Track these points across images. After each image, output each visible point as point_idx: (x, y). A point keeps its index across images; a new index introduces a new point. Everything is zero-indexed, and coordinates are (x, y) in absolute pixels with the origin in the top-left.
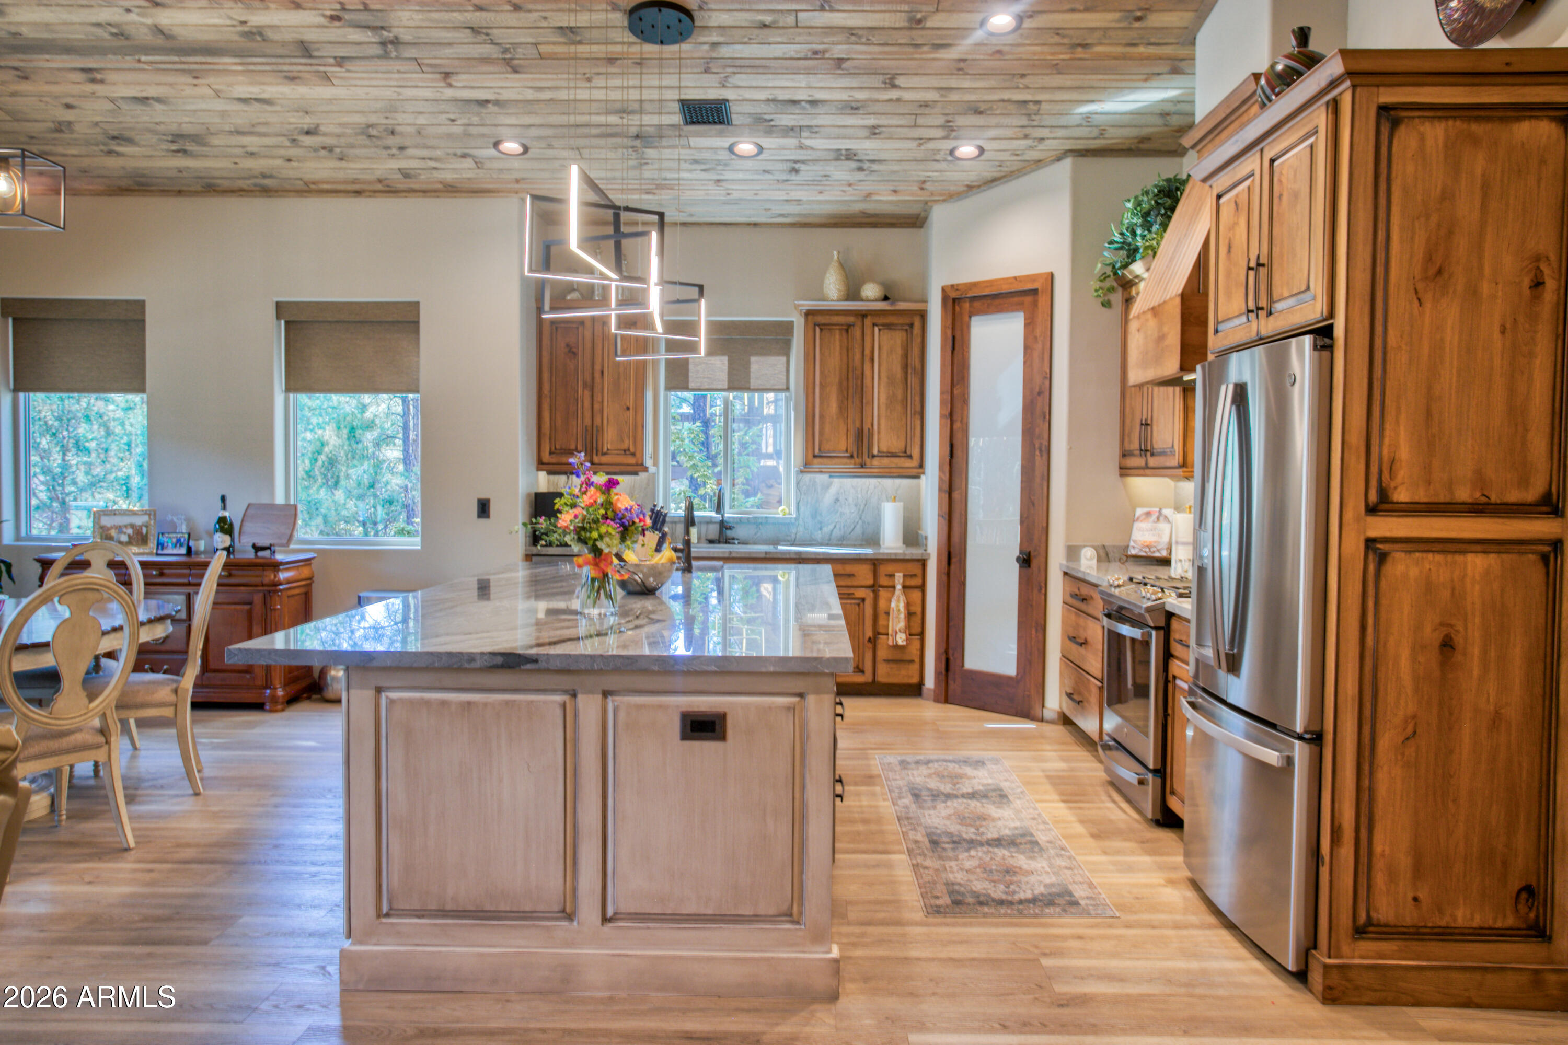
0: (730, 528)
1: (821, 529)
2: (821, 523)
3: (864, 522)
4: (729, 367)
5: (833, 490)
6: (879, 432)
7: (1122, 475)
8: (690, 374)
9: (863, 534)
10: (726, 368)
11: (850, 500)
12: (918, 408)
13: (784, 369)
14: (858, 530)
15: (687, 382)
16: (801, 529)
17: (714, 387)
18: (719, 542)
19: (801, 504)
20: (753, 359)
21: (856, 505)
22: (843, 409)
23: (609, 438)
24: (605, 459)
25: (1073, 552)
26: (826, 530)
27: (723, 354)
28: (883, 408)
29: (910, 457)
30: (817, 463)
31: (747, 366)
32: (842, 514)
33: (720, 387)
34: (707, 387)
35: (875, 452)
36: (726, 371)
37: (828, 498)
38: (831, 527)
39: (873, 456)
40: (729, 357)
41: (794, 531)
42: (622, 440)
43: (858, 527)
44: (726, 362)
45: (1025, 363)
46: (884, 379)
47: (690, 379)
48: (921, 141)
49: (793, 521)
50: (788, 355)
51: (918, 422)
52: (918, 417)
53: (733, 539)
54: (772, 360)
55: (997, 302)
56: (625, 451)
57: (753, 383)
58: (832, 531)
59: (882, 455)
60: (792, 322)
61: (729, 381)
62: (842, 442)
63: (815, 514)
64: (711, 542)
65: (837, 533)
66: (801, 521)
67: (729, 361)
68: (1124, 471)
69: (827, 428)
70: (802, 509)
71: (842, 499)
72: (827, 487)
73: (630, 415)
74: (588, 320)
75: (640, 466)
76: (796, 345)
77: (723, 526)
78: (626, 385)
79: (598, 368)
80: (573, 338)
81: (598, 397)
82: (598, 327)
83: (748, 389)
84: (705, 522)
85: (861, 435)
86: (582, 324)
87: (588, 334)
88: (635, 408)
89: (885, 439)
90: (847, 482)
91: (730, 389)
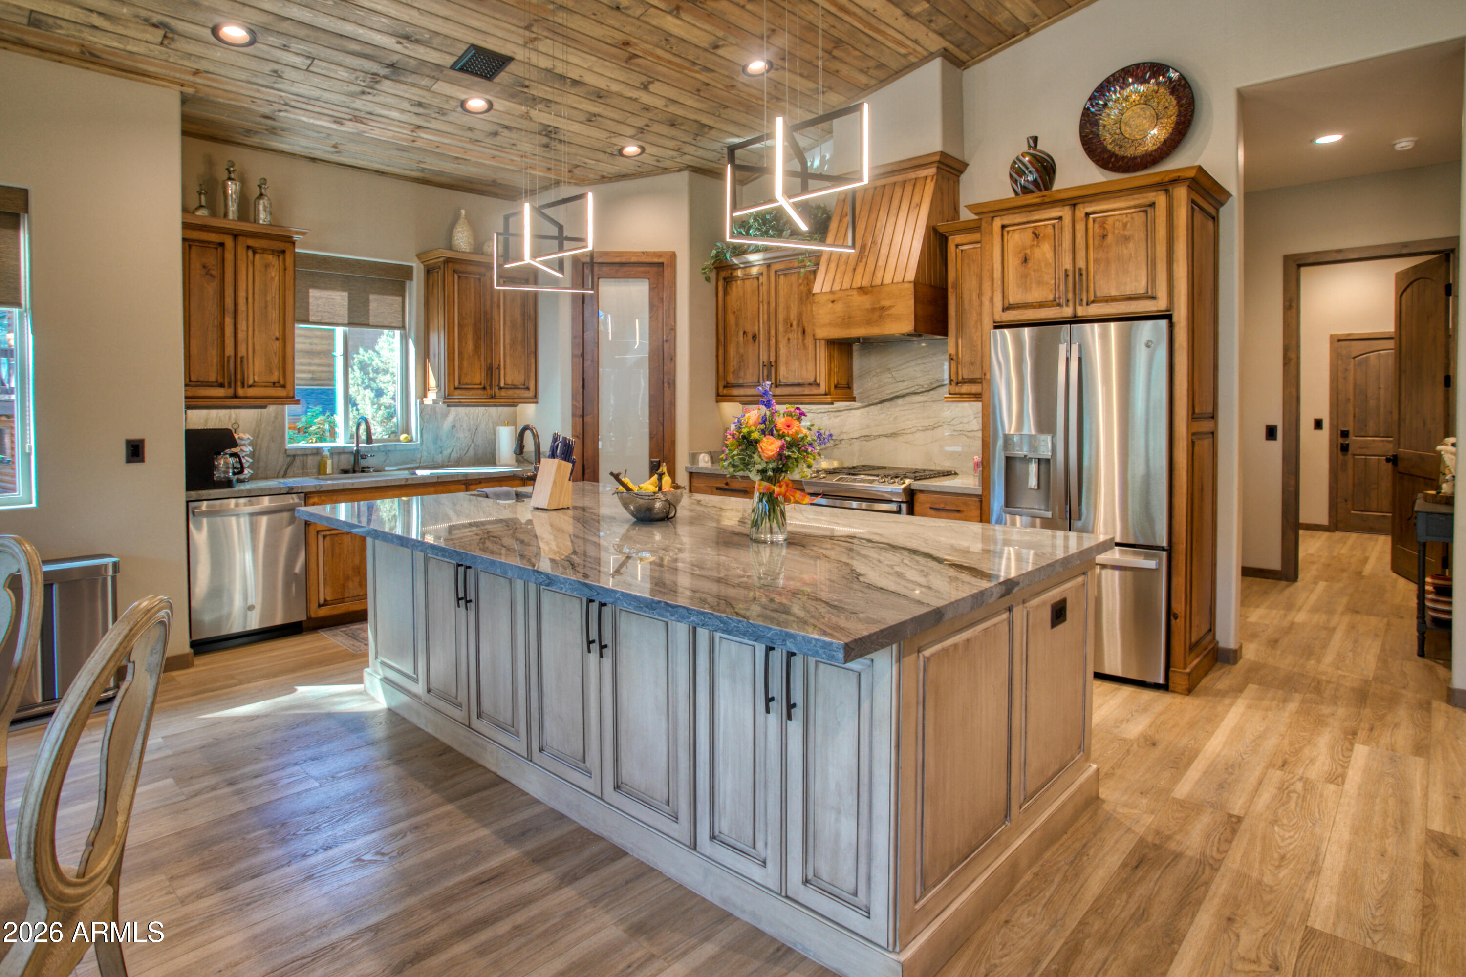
0: (364, 457)
1: (441, 453)
2: (441, 447)
3: (475, 445)
4: (349, 303)
5: (451, 417)
6: (505, 368)
7: (717, 401)
8: (311, 307)
9: (475, 454)
10: (346, 303)
11: (464, 425)
12: (533, 348)
13: (400, 309)
14: (471, 452)
15: (308, 315)
16: (425, 454)
17: (335, 321)
18: (354, 472)
19: (424, 431)
20: (372, 297)
21: (469, 431)
22: (477, 347)
23: (256, 370)
24: (251, 392)
25: (694, 458)
26: (446, 453)
27: (344, 291)
28: (508, 348)
29: (528, 389)
30: (455, 396)
31: (367, 302)
32: (458, 438)
33: (340, 321)
34: (328, 321)
35: (502, 385)
36: (347, 307)
37: (447, 424)
38: (449, 451)
39: (501, 388)
40: (349, 294)
41: (419, 456)
42: (271, 372)
43: (471, 449)
44: (346, 299)
45: (651, 317)
46: (508, 324)
47: (311, 313)
48: (613, 135)
49: (419, 447)
50: (402, 297)
51: (533, 360)
52: (533, 356)
53: (368, 468)
54: (389, 299)
55: (625, 269)
56: (274, 383)
57: (372, 319)
58: (450, 454)
59: (508, 387)
60: (411, 268)
61: (350, 317)
62: (478, 377)
63: (436, 439)
64: (345, 472)
65: (454, 455)
66: (424, 448)
67: (349, 297)
68: (720, 397)
69: (465, 364)
70: (425, 436)
71: (458, 426)
72: (446, 415)
73: (277, 345)
74: (229, 241)
75: (291, 399)
76: (415, 288)
77: (358, 455)
78: (274, 314)
79: (242, 294)
80: (211, 259)
81: (242, 326)
82: (241, 251)
83: (368, 325)
84: (337, 452)
85: (491, 371)
86: (222, 245)
87: (229, 256)
88: (285, 339)
89: (510, 375)
90: (462, 410)
91: (350, 324)
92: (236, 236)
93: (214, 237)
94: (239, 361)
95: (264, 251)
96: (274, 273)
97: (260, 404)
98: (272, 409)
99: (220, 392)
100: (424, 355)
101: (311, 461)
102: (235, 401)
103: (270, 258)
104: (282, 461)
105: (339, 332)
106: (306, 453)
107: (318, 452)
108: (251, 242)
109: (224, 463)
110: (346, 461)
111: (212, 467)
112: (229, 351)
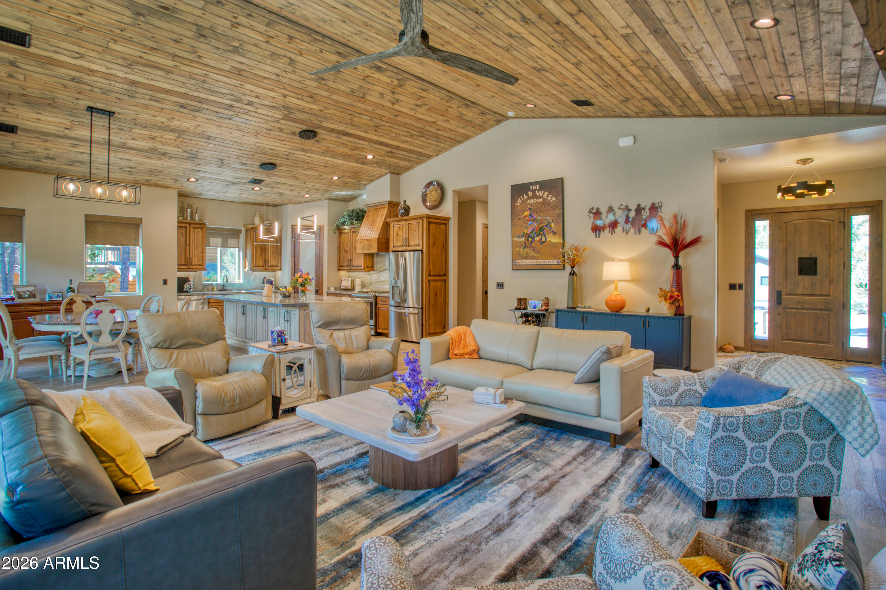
0: (226, 287)
1: (250, 286)
2: (250, 284)
4: (222, 241)
5: (253, 275)
6: (270, 260)
8: (211, 243)
11: (257, 277)
12: (280, 254)
13: (238, 242)
15: (210, 245)
16: (245, 286)
17: (218, 246)
18: (223, 290)
19: (245, 279)
20: (229, 239)
21: (259, 279)
22: (261, 254)
23: (195, 261)
24: (194, 267)
25: (329, 288)
28: (272, 255)
29: (279, 267)
30: (255, 269)
31: (227, 241)
32: (256, 282)
34: (216, 246)
35: (269, 265)
37: (252, 277)
39: (269, 267)
40: (222, 238)
41: (243, 287)
42: (199, 262)
46: (272, 247)
49: (243, 284)
50: (238, 238)
51: (280, 259)
52: (280, 256)
53: (228, 289)
54: (234, 239)
56: (200, 265)
57: (229, 245)
58: (253, 286)
59: (271, 266)
60: (241, 230)
61: (222, 245)
62: (261, 263)
63: (249, 282)
64: (220, 291)
65: (255, 287)
66: (245, 284)
68: (339, 270)
69: (258, 259)
70: (245, 281)
72: (252, 275)
73: (201, 254)
74: (188, 226)
75: (204, 269)
76: (242, 236)
77: (224, 286)
78: (200, 245)
79: (191, 240)
80: (183, 230)
81: (191, 249)
82: (191, 228)
83: (227, 247)
84: (217, 285)
85: (266, 261)
86: (186, 227)
87: (188, 230)
88: (203, 252)
89: (272, 262)
90: (257, 273)
91: (222, 247)
92: (190, 224)
93: (184, 225)
94: (191, 259)
95: (197, 228)
96: (200, 234)
97: (195, 270)
98: (199, 272)
99: (185, 267)
100: (245, 256)
101: (210, 288)
102: (189, 270)
103: (199, 230)
104: (201, 287)
105: (219, 249)
106: (208, 285)
107: (212, 285)
108: (194, 226)
109: (186, 286)
110: (220, 288)
111: (183, 287)
112: (188, 256)
